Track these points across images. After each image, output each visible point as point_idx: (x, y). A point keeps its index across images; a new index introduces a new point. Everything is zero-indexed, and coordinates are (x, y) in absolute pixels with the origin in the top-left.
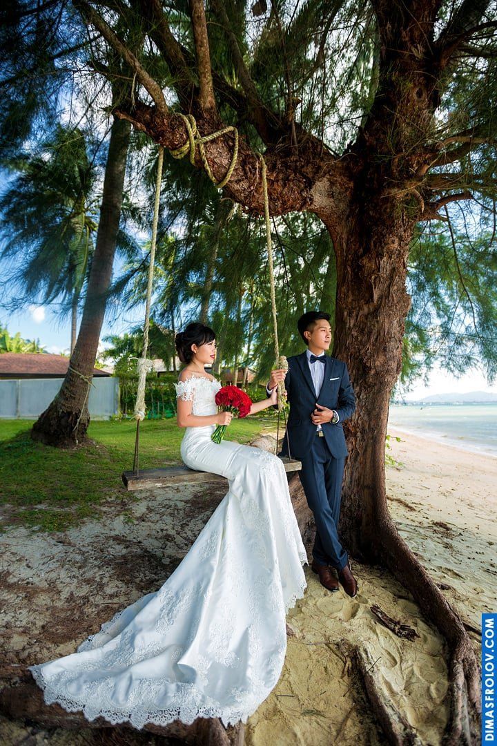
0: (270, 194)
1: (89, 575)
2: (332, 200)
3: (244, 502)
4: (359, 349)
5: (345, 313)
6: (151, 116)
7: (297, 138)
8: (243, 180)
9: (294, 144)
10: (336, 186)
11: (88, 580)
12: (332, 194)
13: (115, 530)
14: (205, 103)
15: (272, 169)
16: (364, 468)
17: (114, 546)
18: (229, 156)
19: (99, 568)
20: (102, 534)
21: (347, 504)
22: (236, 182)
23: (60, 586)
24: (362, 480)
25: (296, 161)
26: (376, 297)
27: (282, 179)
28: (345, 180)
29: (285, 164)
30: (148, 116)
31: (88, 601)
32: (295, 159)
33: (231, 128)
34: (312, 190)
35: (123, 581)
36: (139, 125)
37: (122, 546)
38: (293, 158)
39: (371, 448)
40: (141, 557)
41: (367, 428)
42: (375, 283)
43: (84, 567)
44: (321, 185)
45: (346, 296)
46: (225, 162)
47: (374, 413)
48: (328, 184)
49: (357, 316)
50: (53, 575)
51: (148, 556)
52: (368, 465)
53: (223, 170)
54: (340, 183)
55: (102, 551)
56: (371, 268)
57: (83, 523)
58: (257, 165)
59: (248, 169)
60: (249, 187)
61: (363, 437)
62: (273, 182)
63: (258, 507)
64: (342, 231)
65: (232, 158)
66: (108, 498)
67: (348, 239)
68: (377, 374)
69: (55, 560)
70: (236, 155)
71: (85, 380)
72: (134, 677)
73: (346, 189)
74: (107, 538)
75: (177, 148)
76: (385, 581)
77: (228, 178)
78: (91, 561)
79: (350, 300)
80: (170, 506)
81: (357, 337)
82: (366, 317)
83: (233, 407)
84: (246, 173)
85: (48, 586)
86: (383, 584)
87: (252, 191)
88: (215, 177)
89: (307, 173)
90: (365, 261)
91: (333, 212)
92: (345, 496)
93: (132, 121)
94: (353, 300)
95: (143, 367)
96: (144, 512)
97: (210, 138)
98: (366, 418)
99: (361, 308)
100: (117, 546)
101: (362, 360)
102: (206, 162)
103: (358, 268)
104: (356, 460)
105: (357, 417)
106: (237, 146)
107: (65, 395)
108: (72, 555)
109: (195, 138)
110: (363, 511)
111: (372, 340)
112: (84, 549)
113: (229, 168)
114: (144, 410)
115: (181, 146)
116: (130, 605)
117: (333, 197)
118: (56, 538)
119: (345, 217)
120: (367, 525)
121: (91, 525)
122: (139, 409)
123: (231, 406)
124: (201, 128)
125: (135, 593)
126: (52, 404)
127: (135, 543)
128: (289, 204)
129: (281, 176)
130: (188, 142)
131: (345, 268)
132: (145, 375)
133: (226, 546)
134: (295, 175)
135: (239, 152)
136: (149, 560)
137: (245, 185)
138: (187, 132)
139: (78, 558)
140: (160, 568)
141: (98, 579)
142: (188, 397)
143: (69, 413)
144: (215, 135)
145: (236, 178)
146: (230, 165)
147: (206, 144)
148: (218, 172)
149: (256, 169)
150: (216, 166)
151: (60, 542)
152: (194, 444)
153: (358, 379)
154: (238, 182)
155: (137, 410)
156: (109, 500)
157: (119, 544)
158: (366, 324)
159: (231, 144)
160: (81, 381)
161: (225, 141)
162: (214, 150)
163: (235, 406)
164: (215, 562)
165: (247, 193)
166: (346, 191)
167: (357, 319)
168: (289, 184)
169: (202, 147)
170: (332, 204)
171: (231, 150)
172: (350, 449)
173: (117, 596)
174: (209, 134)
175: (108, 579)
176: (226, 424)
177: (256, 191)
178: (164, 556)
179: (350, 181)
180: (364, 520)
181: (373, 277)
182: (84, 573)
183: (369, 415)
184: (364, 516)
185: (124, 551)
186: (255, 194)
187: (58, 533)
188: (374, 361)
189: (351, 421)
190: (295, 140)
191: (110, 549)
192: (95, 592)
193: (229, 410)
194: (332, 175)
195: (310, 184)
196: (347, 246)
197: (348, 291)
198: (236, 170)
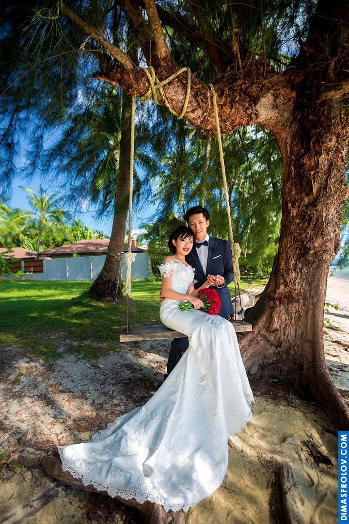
0: (220, 116)
1: (106, 390)
2: (276, 111)
3: (199, 353)
4: (300, 233)
5: (289, 205)
6: (121, 74)
7: (242, 64)
8: (197, 109)
9: (239, 69)
10: (280, 99)
11: (105, 393)
12: (276, 106)
13: (127, 360)
14: (161, 54)
15: (220, 96)
16: (306, 327)
17: (124, 371)
18: (184, 92)
19: (113, 385)
20: (119, 362)
21: (292, 353)
22: (191, 112)
23: (88, 395)
24: (304, 336)
25: (242, 84)
26: (315, 190)
27: (230, 103)
28: (288, 92)
29: (231, 89)
30: (119, 75)
31: (102, 407)
32: (240, 83)
33: (184, 69)
34: (257, 106)
35: (125, 396)
36: (114, 83)
37: (129, 372)
38: (239, 82)
39: (311, 312)
40: (140, 380)
41: (308, 296)
42: (314, 178)
43: (104, 384)
44: (267, 100)
45: (290, 191)
46: (181, 98)
47: (314, 284)
48: (272, 98)
49: (299, 207)
50: (85, 388)
51: (145, 380)
52: (309, 324)
53: (181, 105)
54: (283, 95)
55: (117, 374)
56: (310, 165)
57: (109, 354)
58: (209, 94)
59: (200, 99)
60: (203, 114)
61: (305, 303)
62: (222, 106)
63: (209, 358)
64: (286, 136)
65: (186, 93)
67: (292, 143)
68: (316, 253)
69: (88, 378)
70: (189, 91)
71: (118, 259)
72: (112, 465)
73: (289, 100)
74: (122, 366)
75: (143, 95)
76: (318, 416)
77: (185, 110)
78: (109, 380)
79: (293, 193)
80: (165, 346)
81: (299, 224)
82: (307, 207)
84: (199, 104)
85: (81, 394)
86: (315, 418)
87: (205, 116)
88: (175, 111)
89: (251, 92)
90: (305, 160)
91: (277, 122)
92: (290, 347)
93: (108, 81)
94: (296, 194)
96: (148, 348)
97: (167, 81)
98: (307, 288)
99: (302, 200)
100: (127, 371)
101: (303, 242)
102: (166, 101)
103: (299, 166)
104: (299, 319)
105: (299, 287)
106: (190, 83)
107: (106, 269)
108: (98, 376)
109: (155, 84)
110: (305, 360)
111: (312, 225)
112: (106, 372)
113: (184, 102)
115: (145, 93)
116: (126, 413)
117: (277, 109)
118: (91, 363)
119: (289, 125)
120: (308, 370)
121: (114, 356)
124: (159, 75)
125: (131, 404)
126: (99, 275)
127: (138, 370)
128: (237, 122)
129: (229, 100)
130: (150, 89)
131: (290, 167)
133: (186, 385)
134: (240, 96)
135: (191, 88)
136: (145, 383)
137: (199, 112)
138: (148, 81)
139: (102, 377)
140: (151, 389)
141: (111, 393)
142: (168, 275)
143: (110, 281)
144: (171, 78)
145: (191, 109)
146: (185, 100)
147: (164, 86)
148: (177, 107)
149: (207, 98)
150: (174, 102)
151: (93, 366)
153: (300, 258)
154: (193, 111)
157: (128, 370)
158: (307, 213)
159: (184, 82)
160: (115, 260)
161: (180, 81)
162: (171, 90)
165: (202, 119)
166: (289, 101)
167: (299, 209)
168: (235, 105)
169: (161, 90)
170: (277, 115)
171: (185, 86)
172: (294, 312)
173: (119, 406)
174: (166, 78)
175: (117, 393)
177: (209, 116)
178: (155, 380)
179: (292, 91)
180: (306, 367)
181: (312, 173)
182: (104, 388)
183: (310, 285)
184: (305, 363)
185: (131, 375)
186: (209, 118)
187: (93, 360)
188: (313, 243)
189: (295, 290)
190: (241, 66)
191: (122, 373)
192: (107, 401)
194: (275, 90)
195: (255, 101)
196: (290, 148)
197: (292, 186)
198: (190, 102)
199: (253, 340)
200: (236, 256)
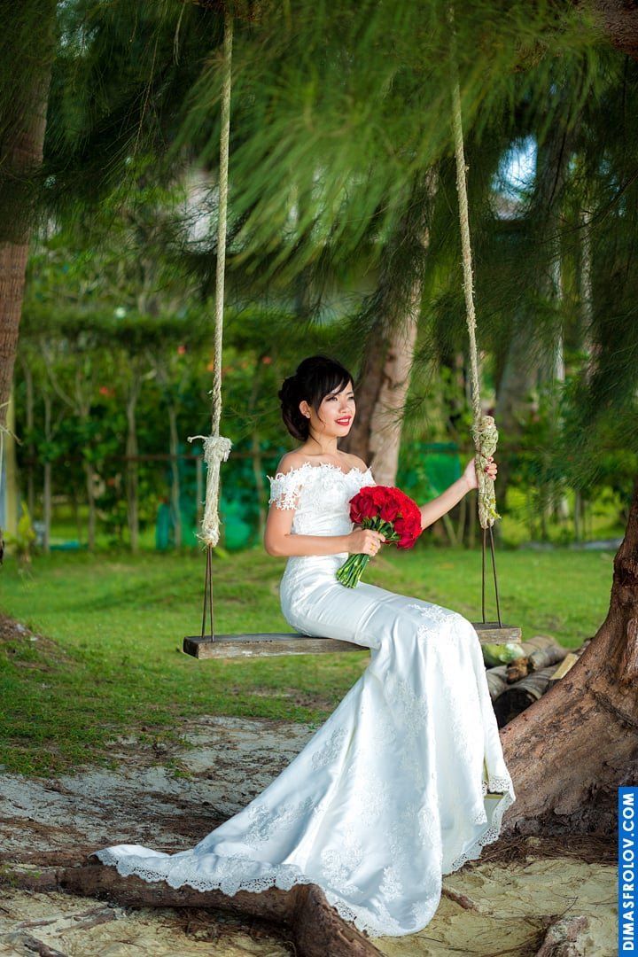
3: (390, 687)
13: (150, 785)
20: (127, 788)
35: (185, 835)
37: (172, 806)
55: (134, 806)
57: (84, 771)
63: (412, 693)
66: (120, 739)
74: (140, 794)
83: (382, 522)
95: (214, 453)
100: (163, 805)
112: (100, 801)
114: (216, 528)
118: (41, 783)
121: (100, 776)
122: (210, 527)
123: (379, 519)
132: (218, 466)
133: (357, 751)
142: (289, 502)
151: (52, 790)
152: (307, 585)
155: (207, 527)
156: (124, 742)
157: (165, 803)
163: (387, 520)
164: (337, 770)
175: (159, 831)
176: (365, 550)
187: (41, 779)
193: (374, 527)
199: (567, 709)
200: (485, 450)
